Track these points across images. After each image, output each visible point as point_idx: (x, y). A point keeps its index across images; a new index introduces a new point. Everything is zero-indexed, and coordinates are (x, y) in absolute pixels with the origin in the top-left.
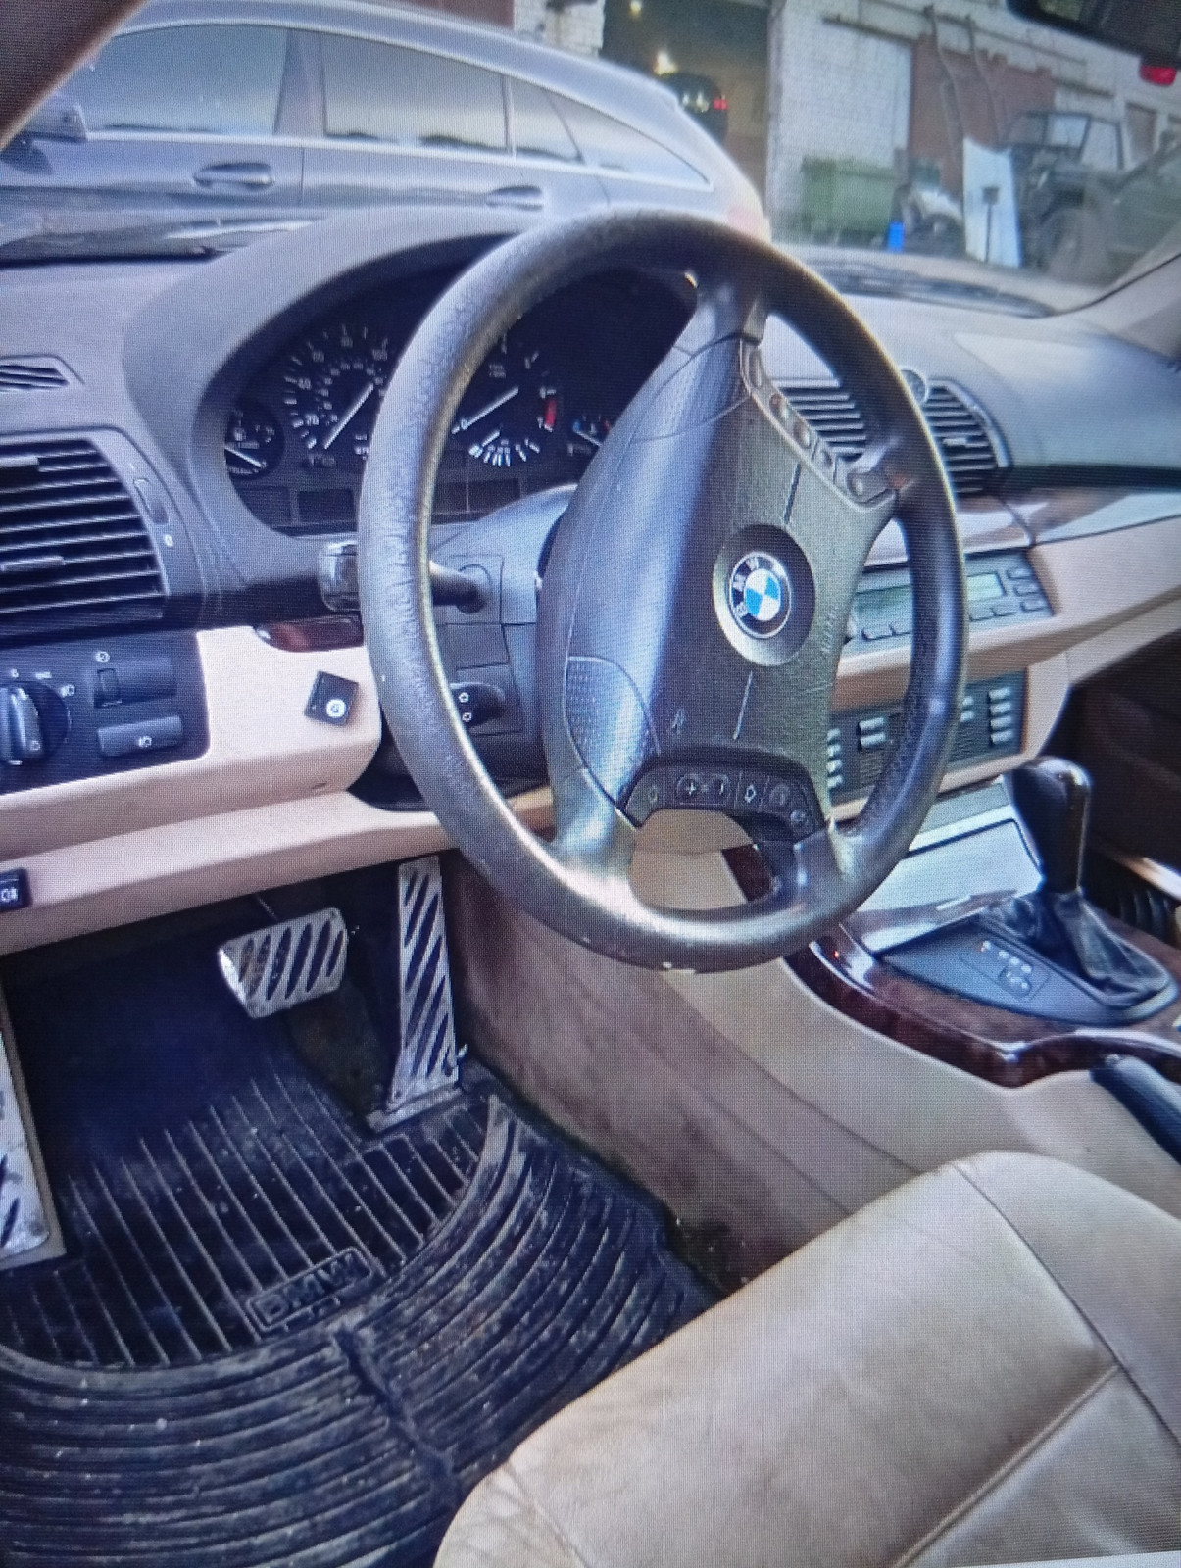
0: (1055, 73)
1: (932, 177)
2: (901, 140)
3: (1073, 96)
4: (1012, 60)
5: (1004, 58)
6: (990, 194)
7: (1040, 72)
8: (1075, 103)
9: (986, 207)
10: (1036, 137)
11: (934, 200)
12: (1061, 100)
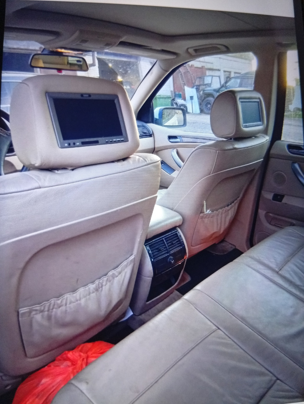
0: (206, 67)
1: (179, 96)
2: (172, 89)
3: (211, 72)
4: (195, 66)
5: (193, 65)
6: (192, 98)
7: (203, 67)
8: (211, 73)
9: (191, 101)
10: (201, 83)
11: (180, 101)
12: (208, 73)
